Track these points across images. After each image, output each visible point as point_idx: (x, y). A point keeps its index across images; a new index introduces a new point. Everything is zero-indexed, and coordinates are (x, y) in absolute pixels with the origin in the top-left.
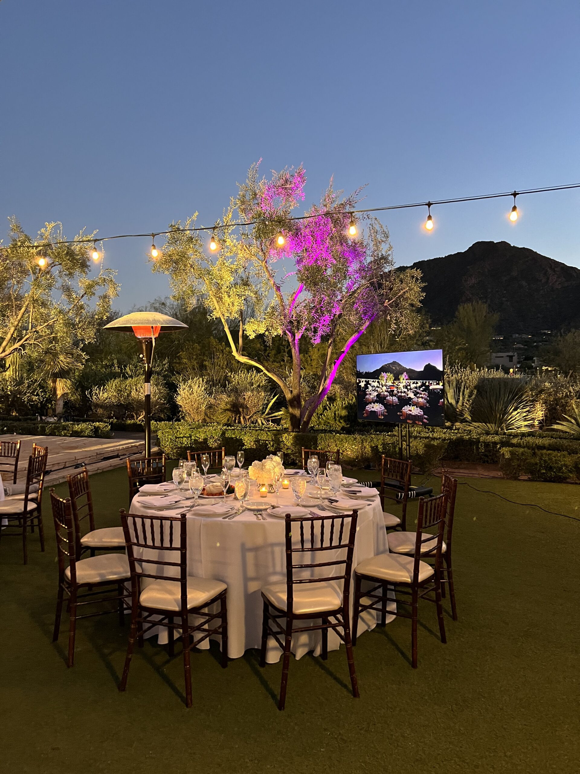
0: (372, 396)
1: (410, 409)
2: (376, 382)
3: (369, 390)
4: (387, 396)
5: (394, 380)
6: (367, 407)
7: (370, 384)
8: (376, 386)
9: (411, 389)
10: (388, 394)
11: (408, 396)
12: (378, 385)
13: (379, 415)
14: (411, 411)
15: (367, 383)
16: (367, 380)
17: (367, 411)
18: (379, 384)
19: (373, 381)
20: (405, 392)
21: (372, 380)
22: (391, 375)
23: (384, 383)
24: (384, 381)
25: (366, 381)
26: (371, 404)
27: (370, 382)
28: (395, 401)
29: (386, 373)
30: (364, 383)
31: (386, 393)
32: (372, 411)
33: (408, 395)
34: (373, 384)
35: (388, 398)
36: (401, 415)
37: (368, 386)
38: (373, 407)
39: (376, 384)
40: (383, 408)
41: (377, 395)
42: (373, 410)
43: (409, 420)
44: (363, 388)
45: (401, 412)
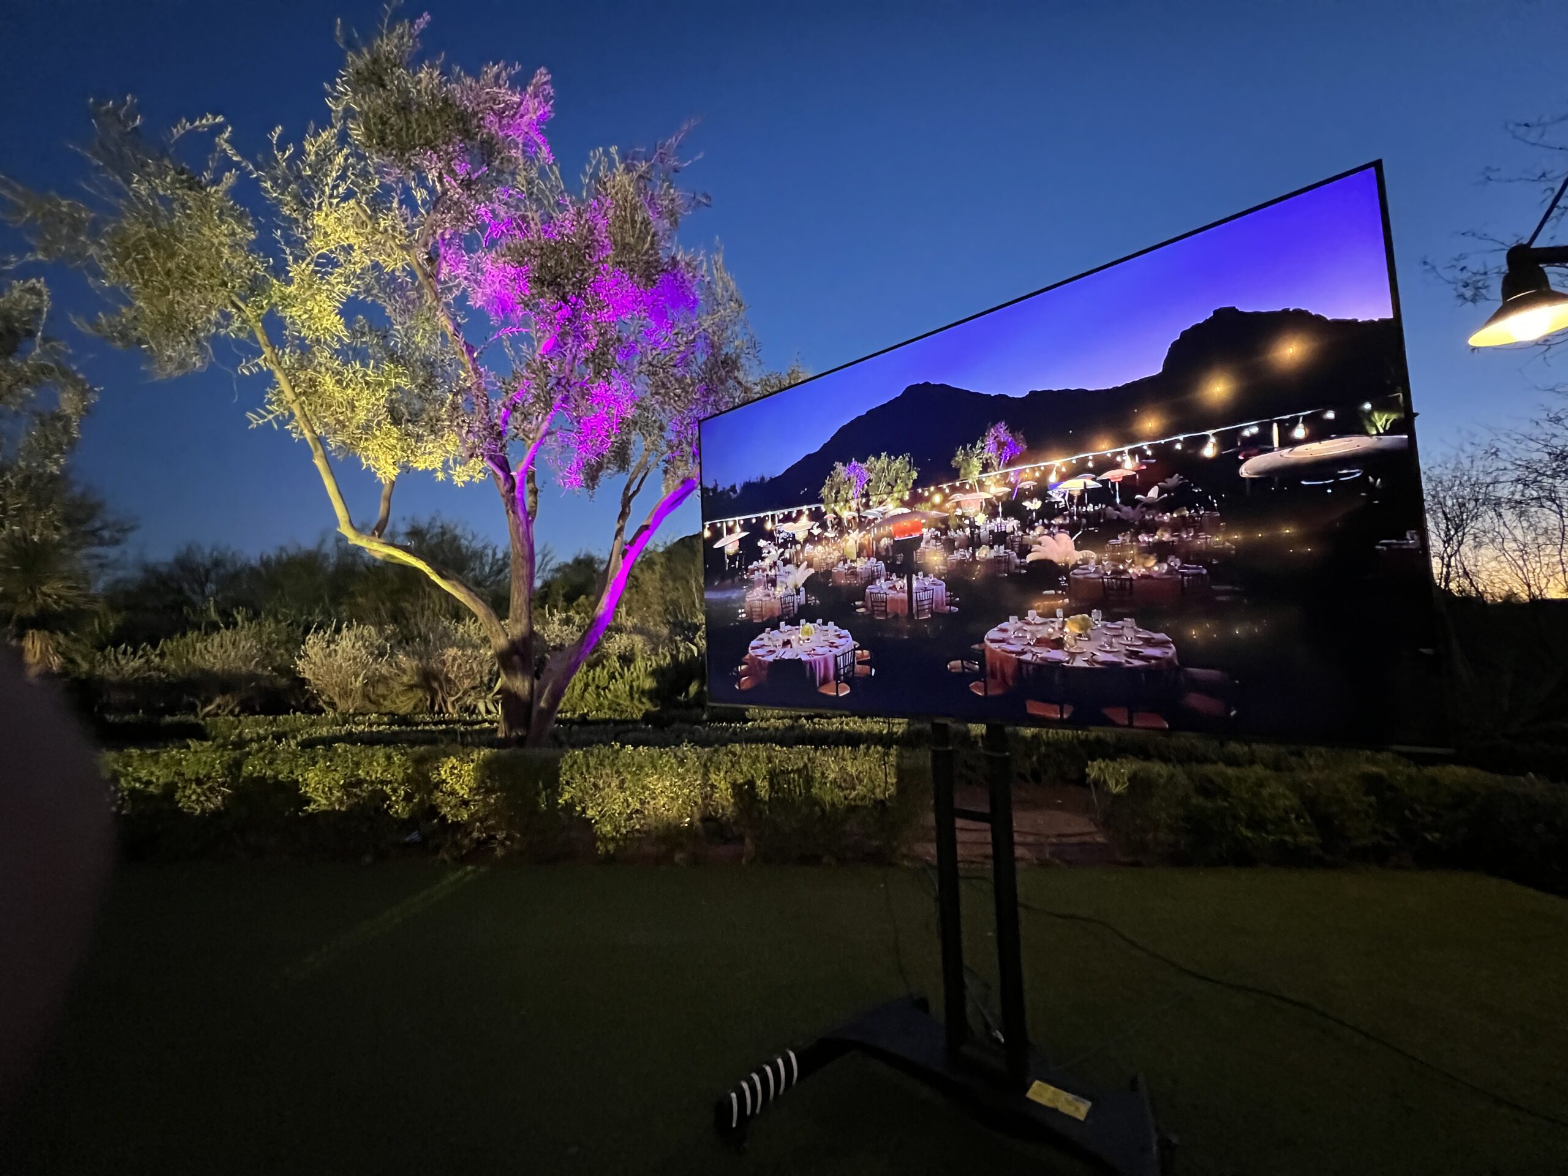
0: (780, 591)
1: (1050, 631)
2: (804, 521)
3: (767, 562)
4: (872, 578)
5: (916, 484)
6: (754, 643)
7: (770, 536)
8: (801, 536)
9: (1049, 511)
10: (882, 564)
11: (1030, 558)
12: (816, 531)
13: (825, 681)
14: (1058, 644)
15: (756, 531)
16: (753, 517)
17: (756, 663)
18: (823, 526)
19: (787, 519)
20: (999, 538)
21: (779, 514)
22: (897, 464)
23: (846, 515)
24: (853, 504)
25: (747, 525)
26: (776, 627)
27: (769, 526)
28: (924, 595)
29: (864, 461)
30: (739, 534)
31: (861, 565)
32: (780, 663)
33: (1024, 550)
34: (788, 528)
35: (882, 584)
36: (979, 676)
37: (762, 543)
38: (787, 643)
39: (801, 528)
40: (848, 642)
41: (809, 584)
42: (788, 654)
43: (1046, 699)
44: (732, 558)
45: (981, 657)
